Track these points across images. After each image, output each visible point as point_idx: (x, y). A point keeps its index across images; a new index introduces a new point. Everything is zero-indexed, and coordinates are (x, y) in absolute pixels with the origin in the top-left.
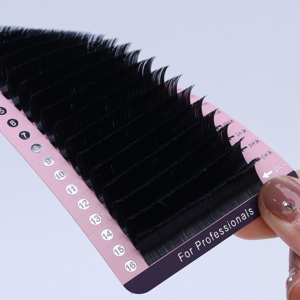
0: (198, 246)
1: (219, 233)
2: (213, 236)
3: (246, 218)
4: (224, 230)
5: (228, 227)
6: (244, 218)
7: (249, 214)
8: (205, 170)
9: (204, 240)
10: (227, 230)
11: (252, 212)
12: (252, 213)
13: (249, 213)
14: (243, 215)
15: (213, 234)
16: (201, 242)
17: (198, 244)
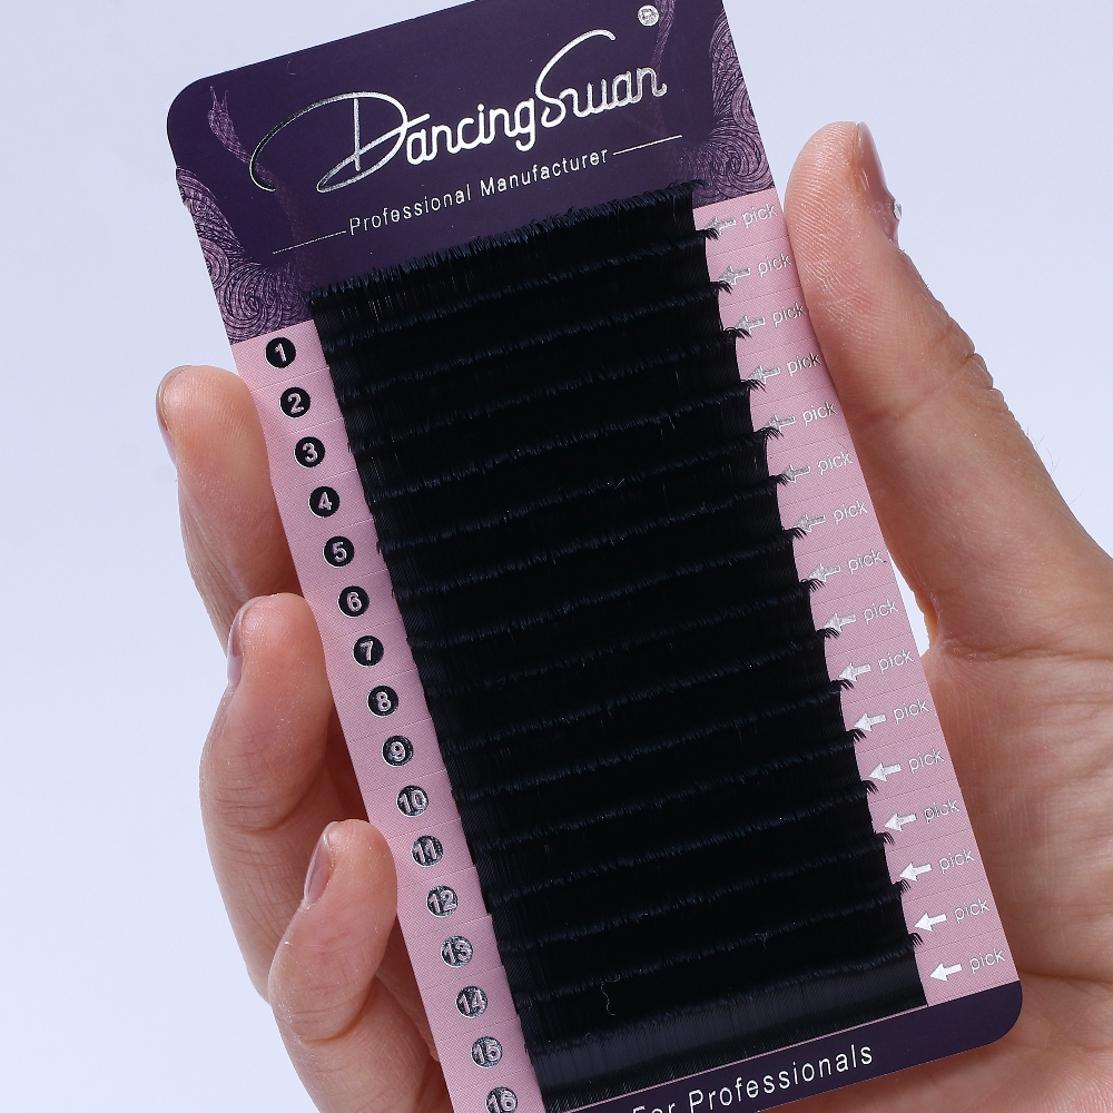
0: (692, 1104)
1: (762, 1086)
2: (743, 1089)
3: (846, 1068)
4: (776, 1081)
5: (791, 1077)
6: (842, 1066)
7: (859, 1062)
8: (765, 936)
9: (714, 1093)
10: (785, 1083)
11: (869, 1056)
12: (867, 1059)
13: (859, 1057)
14: (842, 1059)
15: (744, 1083)
16: (706, 1097)
17: (696, 1098)
